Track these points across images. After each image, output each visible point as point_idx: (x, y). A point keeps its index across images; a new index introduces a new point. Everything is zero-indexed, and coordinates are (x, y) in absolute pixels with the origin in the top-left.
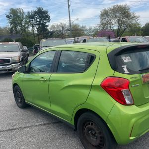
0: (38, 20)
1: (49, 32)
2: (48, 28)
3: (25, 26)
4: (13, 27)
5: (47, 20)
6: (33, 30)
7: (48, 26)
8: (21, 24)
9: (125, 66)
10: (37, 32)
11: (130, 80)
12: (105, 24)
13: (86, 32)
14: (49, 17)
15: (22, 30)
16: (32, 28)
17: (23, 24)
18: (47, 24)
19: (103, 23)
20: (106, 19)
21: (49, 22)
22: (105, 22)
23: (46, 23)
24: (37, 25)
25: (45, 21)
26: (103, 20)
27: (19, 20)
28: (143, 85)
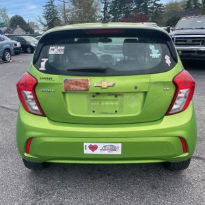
9: (45, 60)
11: (39, 81)
28: (64, 93)
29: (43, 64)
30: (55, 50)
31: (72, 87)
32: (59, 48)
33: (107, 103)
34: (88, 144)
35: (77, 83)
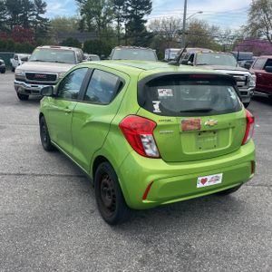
0: (130, 8)
1: (146, 33)
2: (146, 25)
3: (105, 18)
4: (84, 19)
5: (146, 9)
6: (118, 28)
7: (146, 21)
8: (99, 14)
9: (158, 102)
10: (124, 31)
11: (159, 123)
12: (258, 27)
13: (217, 39)
14: (150, 5)
15: (99, 24)
16: (116, 23)
17: (102, 15)
18: (144, 18)
19: (253, 24)
20: (262, 17)
21: (149, 13)
22: (258, 22)
23: (142, 15)
24: (127, 17)
25: (141, 12)
26: (254, 16)
27: (96, 7)
28: (180, 133)
29: (156, 107)
30: (164, 92)
31: (188, 126)
32: (167, 90)
33: (209, 140)
34: (200, 179)
35: (192, 123)
